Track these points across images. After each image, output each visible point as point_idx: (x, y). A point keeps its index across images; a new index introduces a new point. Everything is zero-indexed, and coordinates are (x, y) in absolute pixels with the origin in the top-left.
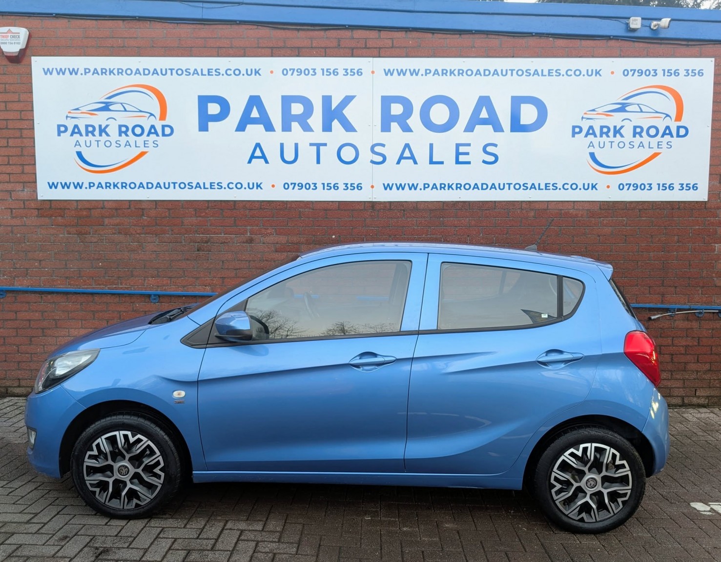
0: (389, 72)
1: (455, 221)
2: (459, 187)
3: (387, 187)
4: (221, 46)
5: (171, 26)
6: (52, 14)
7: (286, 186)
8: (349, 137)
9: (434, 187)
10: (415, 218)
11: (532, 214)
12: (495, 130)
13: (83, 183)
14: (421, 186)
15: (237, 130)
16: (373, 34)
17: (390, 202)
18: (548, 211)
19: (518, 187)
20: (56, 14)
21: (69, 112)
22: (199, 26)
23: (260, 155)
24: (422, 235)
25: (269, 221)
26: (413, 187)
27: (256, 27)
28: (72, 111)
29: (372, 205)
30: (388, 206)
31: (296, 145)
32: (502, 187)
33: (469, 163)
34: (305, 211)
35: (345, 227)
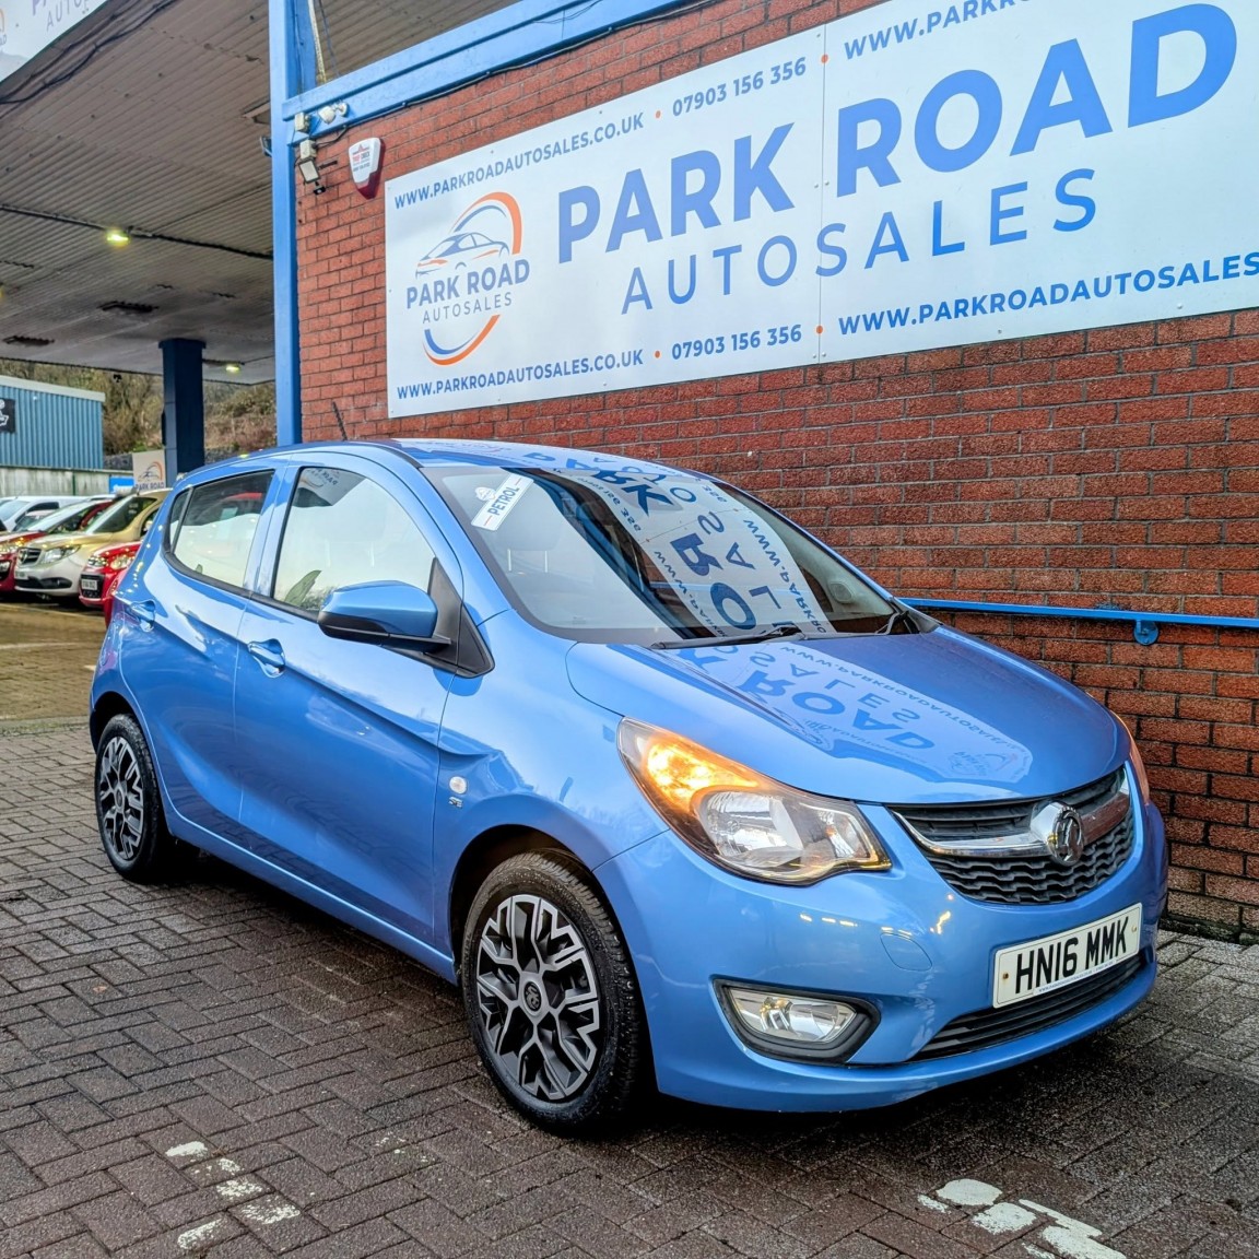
0: (854, 49)
1: (988, 395)
2: (998, 302)
3: (848, 326)
4: (590, 85)
5: (528, 71)
8: (781, 222)
9: (944, 311)
10: (900, 395)
11: (1186, 355)
12: (1090, 132)
14: (914, 314)
17: (854, 362)
18: (1233, 342)
19: (1143, 281)
20: (407, 102)
21: (419, 265)
22: (563, 58)
24: (916, 436)
25: (650, 428)
26: (898, 318)
27: (638, 28)
28: (422, 262)
29: (820, 372)
30: (849, 372)
31: (693, 259)
32: (1102, 289)
33: (1022, 235)
34: (705, 402)
35: (771, 429)
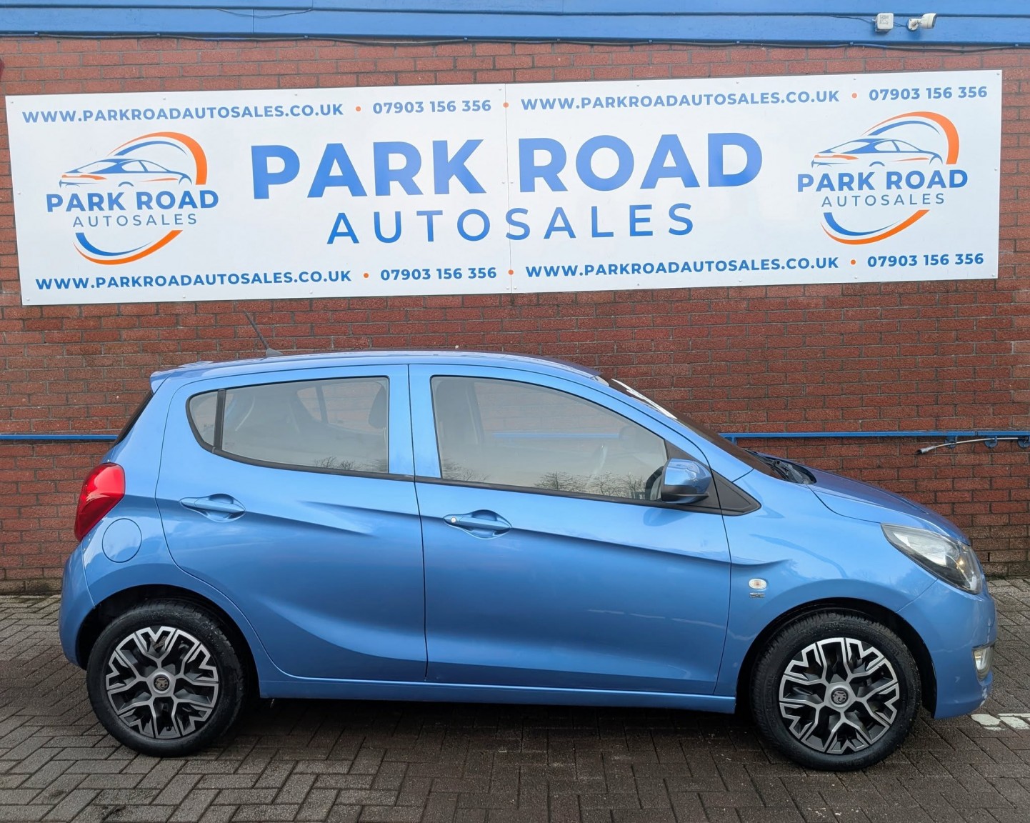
0: (529, 105)
1: (632, 319)
2: (636, 268)
3: (533, 272)
4: (283, 72)
5: (208, 44)
6: (33, 32)
7: (385, 275)
8: (475, 201)
9: (601, 270)
10: (574, 316)
11: (744, 305)
12: (687, 185)
13: (87, 279)
14: (581, 269)
15: (312, 194)
16: (504, 49)
17: (538, 295)
18: (767, 300)
19: (722, 266)
20: (39, 32)
21: (64, 176)
22: (249, 44)
23: (346, 230)
24: (586, 340)
25: (361, 326)
26: (570, 271)
27: (333, 43)
28: (68, 175)
29: (512, 299)
30: (535, 299)
31: (398, 215)
32: (698, 267)
33: (650, 233)
34: (414, 311)
35: (474, 332)
